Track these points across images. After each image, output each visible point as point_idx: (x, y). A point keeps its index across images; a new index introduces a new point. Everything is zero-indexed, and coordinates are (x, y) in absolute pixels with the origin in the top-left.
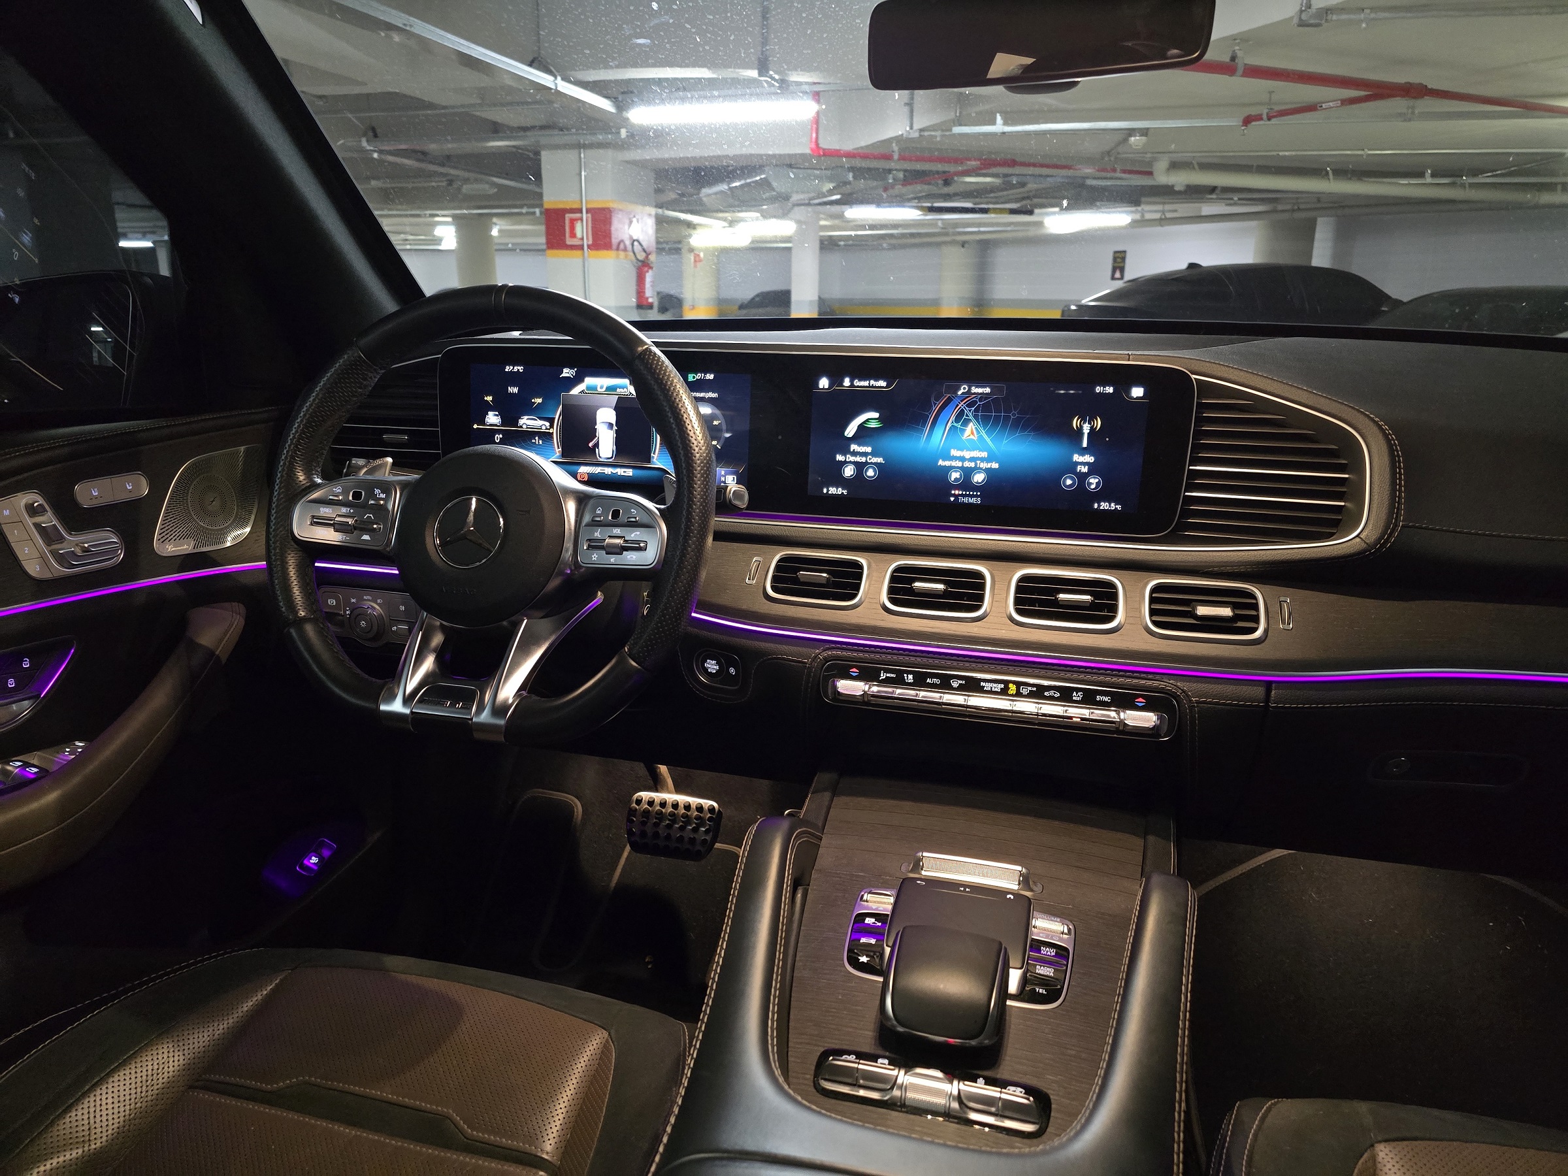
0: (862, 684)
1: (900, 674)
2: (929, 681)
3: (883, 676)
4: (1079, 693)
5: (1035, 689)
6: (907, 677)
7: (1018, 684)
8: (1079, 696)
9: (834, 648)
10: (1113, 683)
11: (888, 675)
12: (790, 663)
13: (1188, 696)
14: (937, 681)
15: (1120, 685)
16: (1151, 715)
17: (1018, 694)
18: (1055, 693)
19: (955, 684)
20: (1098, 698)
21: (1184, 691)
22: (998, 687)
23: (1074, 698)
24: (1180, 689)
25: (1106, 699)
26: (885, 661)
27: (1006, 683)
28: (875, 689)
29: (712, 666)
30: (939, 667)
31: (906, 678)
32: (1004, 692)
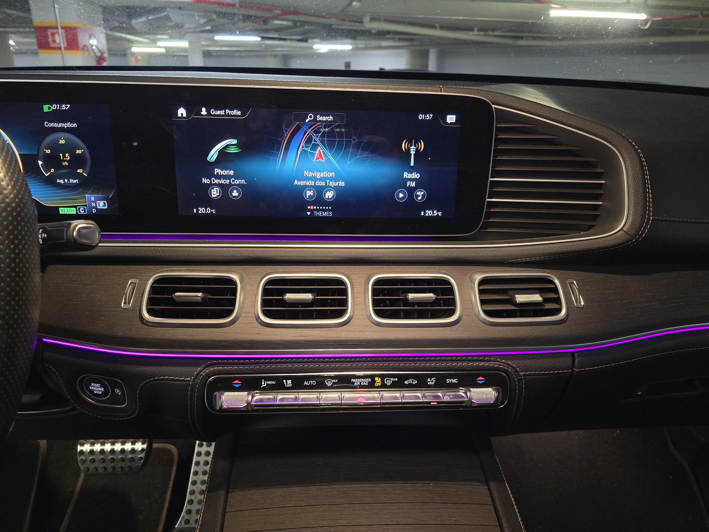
0: (246, 393)
1: (280, 380)
2: (306, 383)
3: (264, 384)
4: (433, 379)
5: (396, 379)
6: (287, 382)
7: (382, 377)
8: (432, 381)
9: (215, 364)
10: (459, 367)
11: (269, 383)
12: (174, 382)
13: (517, 371)
14: (313, 382)
15: (465, 368)
16: (490, 389)
17: (383, 386)
18: (413, 381)
19: (329, 384)
20: (448, 381)
21: (514, 368)
22: (366, 382)
23: (429, 383)
24: (511, 366)
25: (454, 381)
26: (265, 370)
27: (372, 377)
28: (258, 397)
29: (97, 388)
30: (314, 370)
31: (285, 383)
32: (371, 385)
